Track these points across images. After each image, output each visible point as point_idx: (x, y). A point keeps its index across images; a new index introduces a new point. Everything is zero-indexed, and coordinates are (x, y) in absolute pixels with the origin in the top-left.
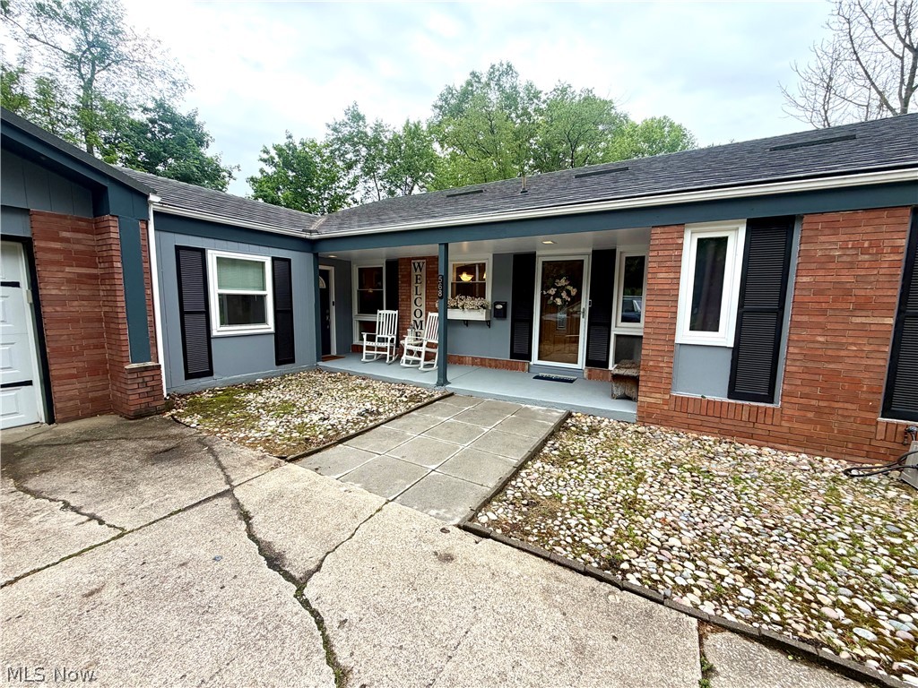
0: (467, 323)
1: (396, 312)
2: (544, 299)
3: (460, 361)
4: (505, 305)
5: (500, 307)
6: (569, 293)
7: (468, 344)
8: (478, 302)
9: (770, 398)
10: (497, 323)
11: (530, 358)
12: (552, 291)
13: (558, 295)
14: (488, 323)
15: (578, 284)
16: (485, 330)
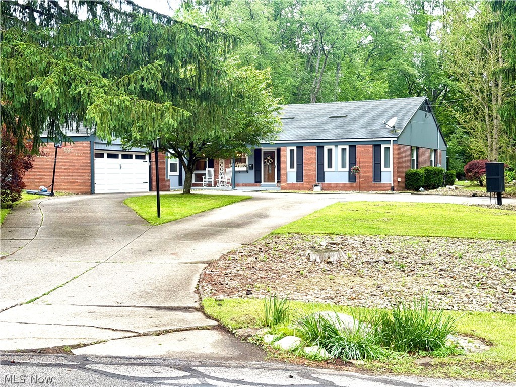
0: (240, 172)
1: (213, 169)
2: (264, 163)
3: (238, 185)
4: (252, 165)
5: (251, 166)
6: (271, 161)
7: (241, 179)
8: (244, 164)
9: (303, 182)
10: (250, 171)
11: (261, 182)
12: (266, 161)
13: (268, 161)
14: (247, 171)
15: (273, 158)
16: (246, 174)
